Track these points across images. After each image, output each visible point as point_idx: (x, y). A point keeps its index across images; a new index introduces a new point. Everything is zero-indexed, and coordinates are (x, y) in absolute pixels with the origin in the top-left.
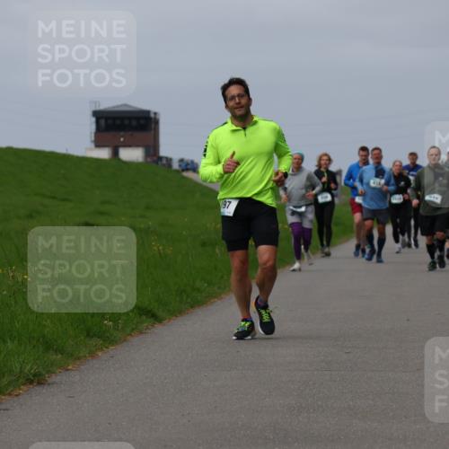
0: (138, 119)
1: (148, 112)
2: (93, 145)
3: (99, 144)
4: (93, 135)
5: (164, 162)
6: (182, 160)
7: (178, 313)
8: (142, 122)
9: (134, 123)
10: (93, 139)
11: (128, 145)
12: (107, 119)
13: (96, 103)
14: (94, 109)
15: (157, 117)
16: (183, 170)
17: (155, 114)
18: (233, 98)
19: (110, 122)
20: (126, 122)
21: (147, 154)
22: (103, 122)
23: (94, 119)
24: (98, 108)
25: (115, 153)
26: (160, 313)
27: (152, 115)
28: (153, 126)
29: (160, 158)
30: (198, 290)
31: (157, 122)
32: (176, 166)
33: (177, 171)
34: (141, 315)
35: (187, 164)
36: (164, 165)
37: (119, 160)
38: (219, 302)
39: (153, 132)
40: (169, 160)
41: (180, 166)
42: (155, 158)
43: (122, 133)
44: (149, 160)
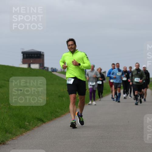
0: (37, 54)
1: (40, 52)
2: (22, 63)
3: (24, 63)
4: (22, 60)
5: (46, 69)
6: (52, 68)
7: (51, 120)
8: (38, 55)
9: (36, 56)
10: (22, 61)
11: (33, 63)
12: (26, 54)
13: (23, 49)
14: (22, 51)
15: (44, 54)
16: (52, 72)
17: (43, 53)
18: (70, 45)
19: (28, 55)
20: (33, 55)
21: (40, 66)
22: (25, 55)
23: (22, 54)
24: (23, 51)
25: (29, 66)
26: (45, 120)
27: (42, 53)
28: (42, 57)
29: (45, 68)
30: (57, 112)
31: (43, 55)
32: (50, 70)
33: (50, 72)
34: (38, 121)
35: (54, 70)
36: (46, 70)
37: (31, 68)
38: (65, 116)
39: (42, 59)
40: (48, 68)
41: (51, 70)
42: (43, 68)
43: (32, 59)
44: (41, 68)
